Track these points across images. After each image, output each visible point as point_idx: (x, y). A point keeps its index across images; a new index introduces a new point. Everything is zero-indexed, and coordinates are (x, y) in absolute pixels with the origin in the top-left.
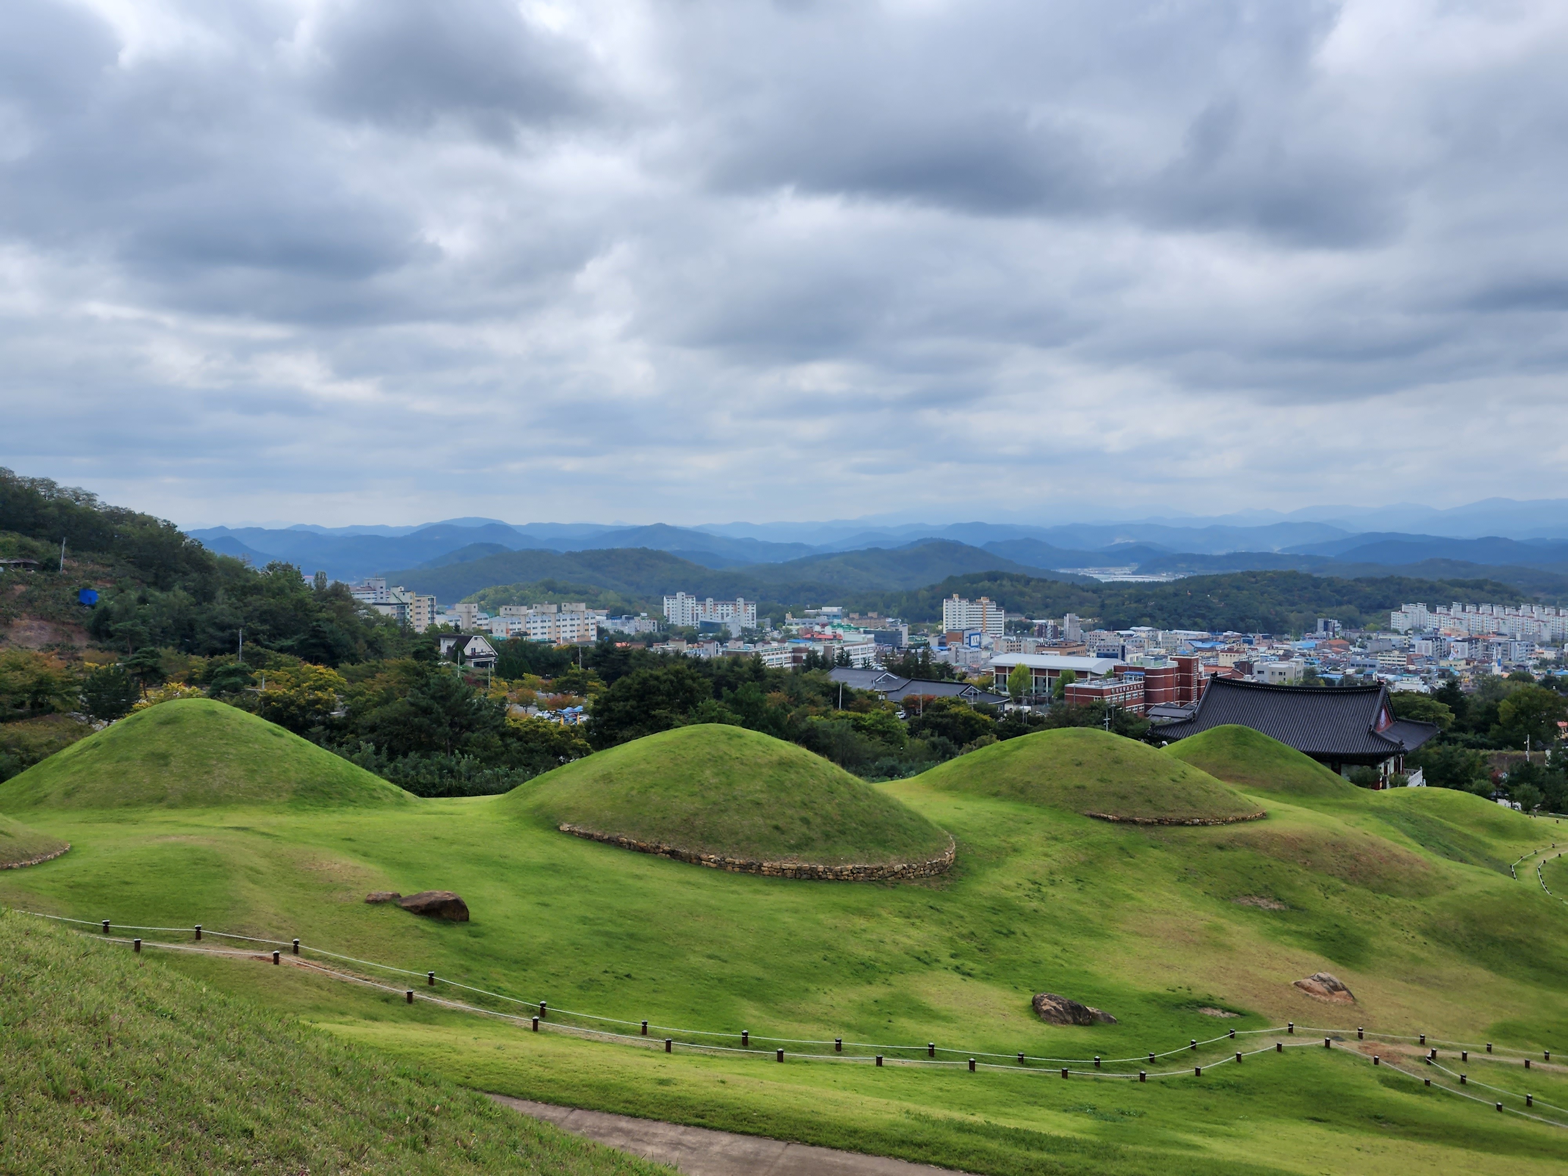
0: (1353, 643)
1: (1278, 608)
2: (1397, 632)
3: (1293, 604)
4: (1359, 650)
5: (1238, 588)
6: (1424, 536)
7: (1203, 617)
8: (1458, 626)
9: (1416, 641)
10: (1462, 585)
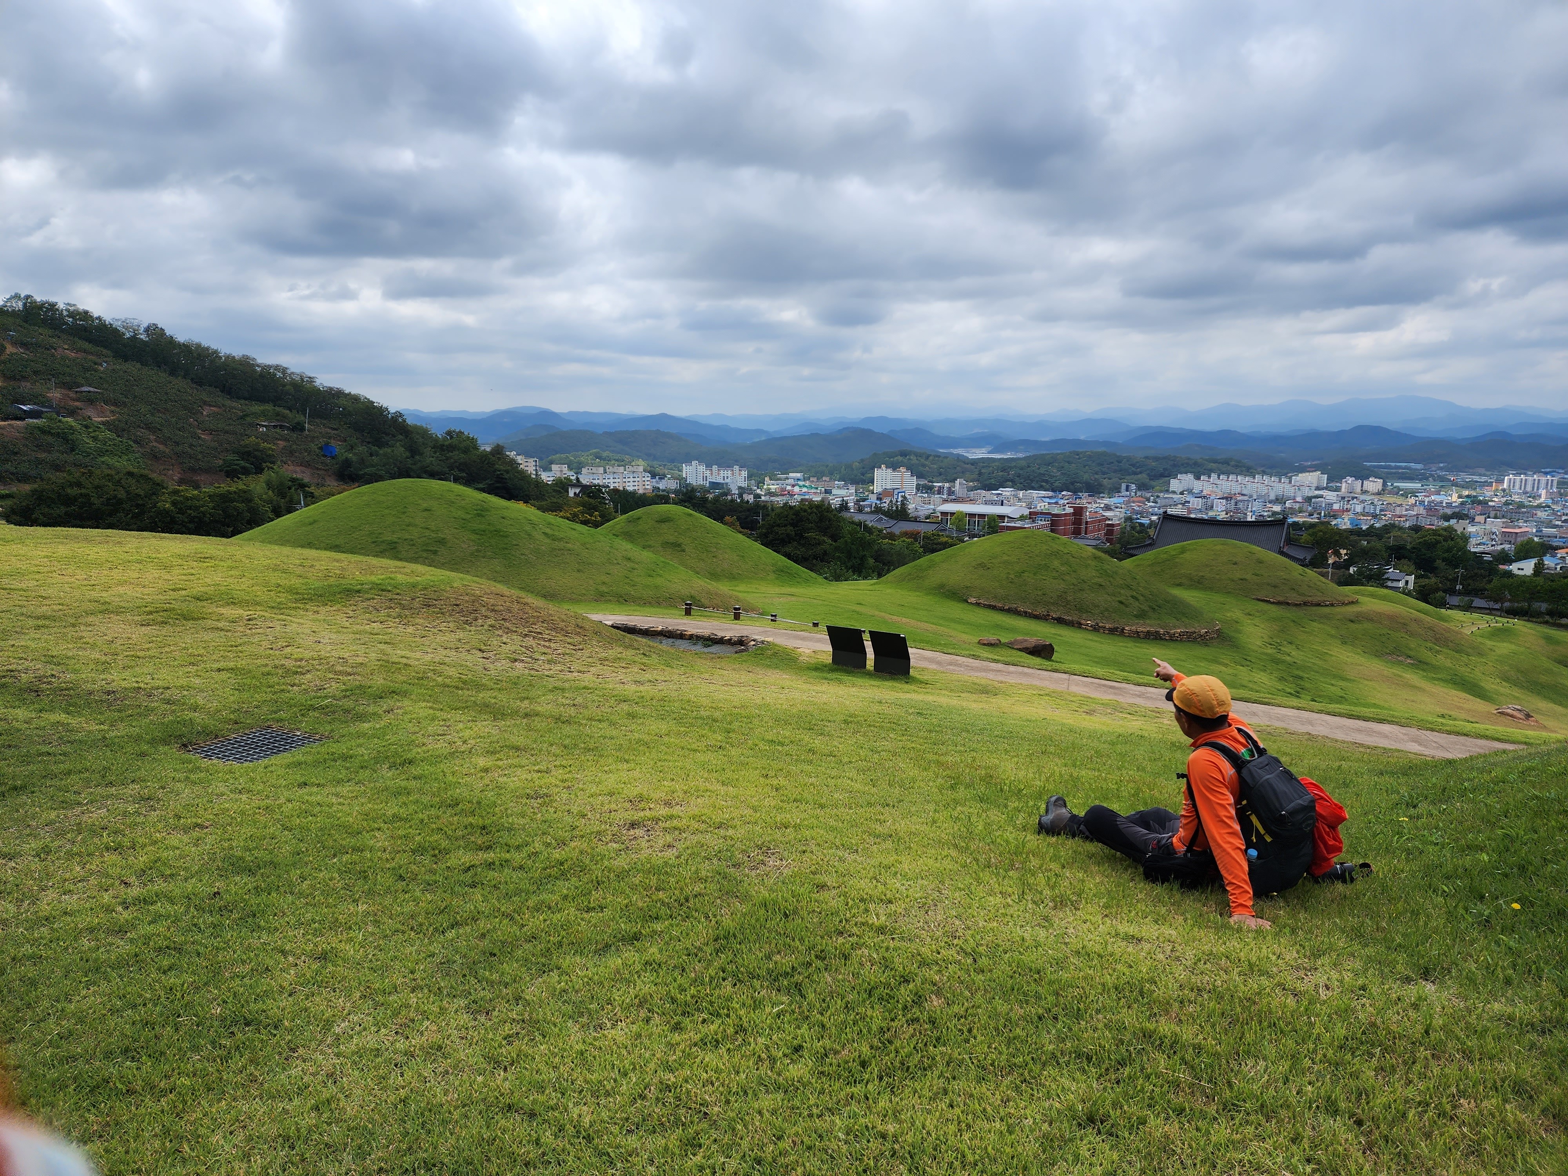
0: (1148, 500)
1: (1096, 476)
2: (1174, 492)
3: (1104, 473)
4: (1153, 504)
5: (1069, 462)
6: (1182, 429)
7: (1047, 482)
8: (1215, 489)
9: (1189, 498)
10: (1215, 462)
